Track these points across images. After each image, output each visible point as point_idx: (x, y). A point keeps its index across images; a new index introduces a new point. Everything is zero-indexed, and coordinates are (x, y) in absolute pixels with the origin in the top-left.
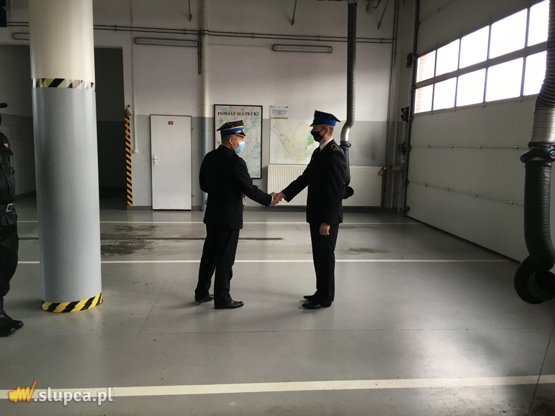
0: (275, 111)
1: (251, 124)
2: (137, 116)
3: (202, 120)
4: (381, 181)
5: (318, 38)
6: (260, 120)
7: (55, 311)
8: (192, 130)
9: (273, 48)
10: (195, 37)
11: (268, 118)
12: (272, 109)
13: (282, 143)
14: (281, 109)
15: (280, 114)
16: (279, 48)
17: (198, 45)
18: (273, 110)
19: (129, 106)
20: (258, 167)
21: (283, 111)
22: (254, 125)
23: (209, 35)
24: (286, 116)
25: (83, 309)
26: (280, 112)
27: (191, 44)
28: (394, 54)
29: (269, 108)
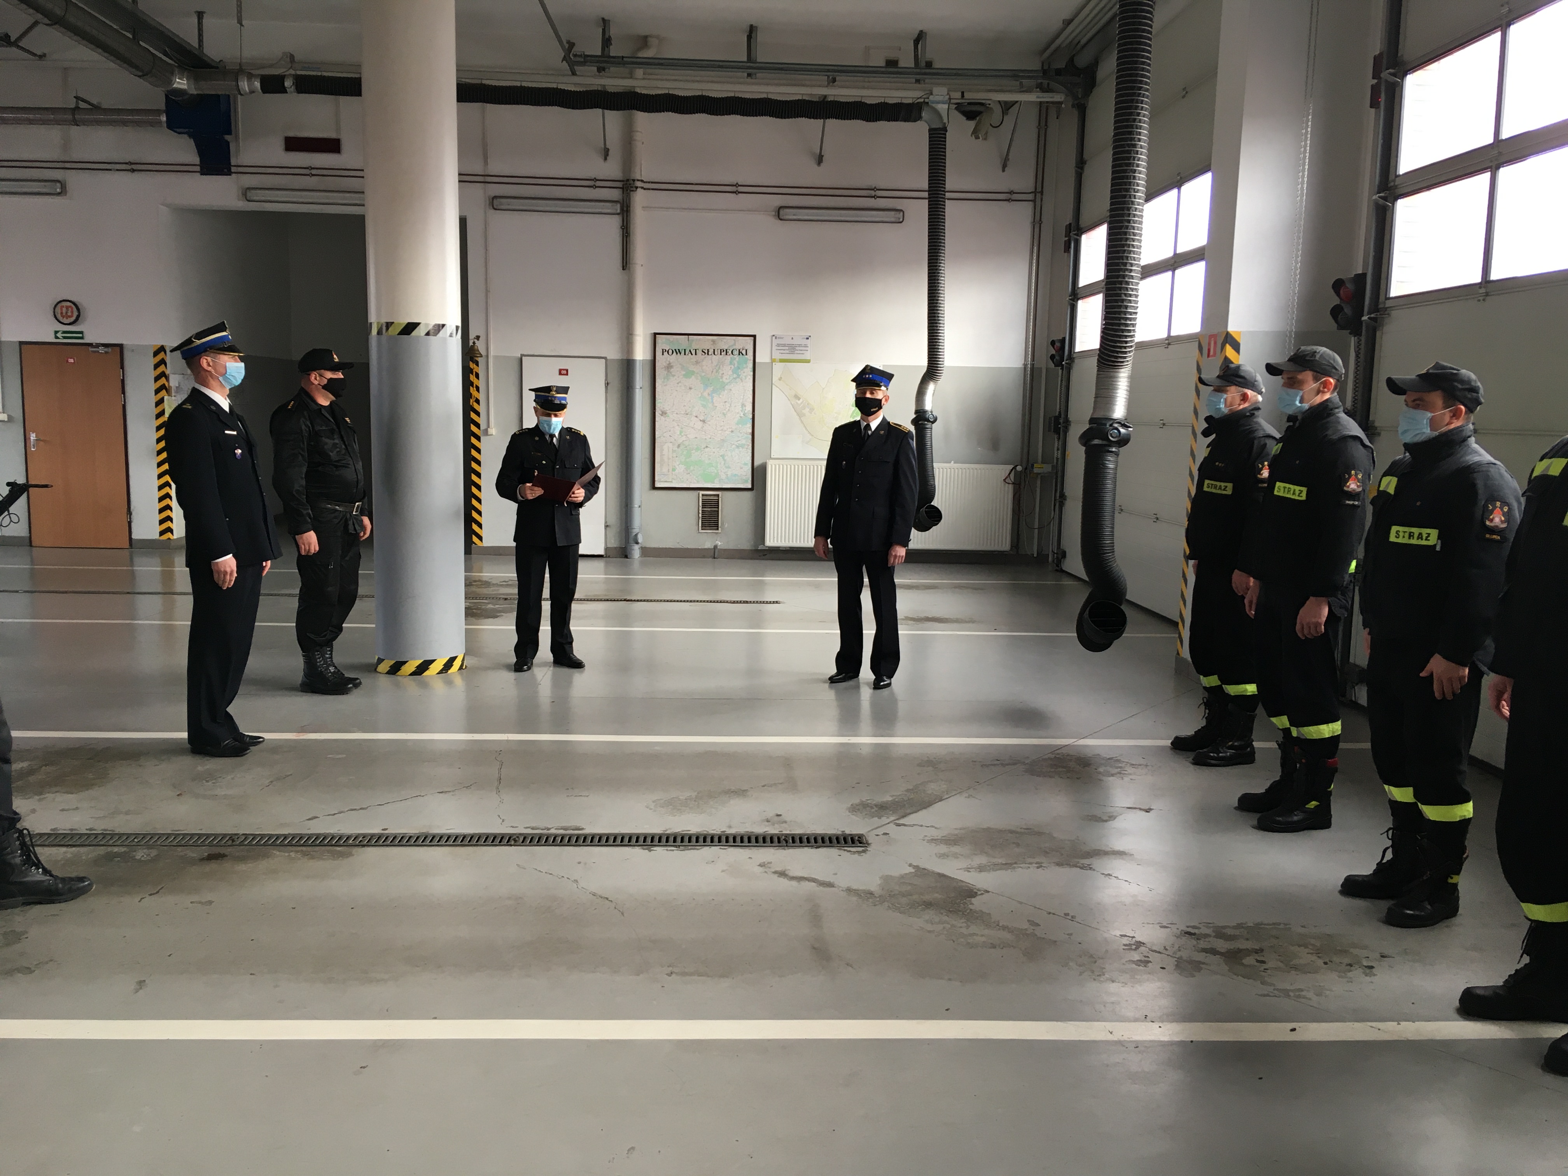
0: (784, 345)
1: (730, 373)
2: (496, 357)
3: (627, 366)
4: (1011, 496)
5: (872, 193)
6: (751, 365)
7: (398, 673)
8: (606, 387)
9: (779, 213)
10: (616, 194)
11: (767, 360)
12: (775, 342)
13: (798, 415)
14: (795, 342)
15: (793, 353)
16: (789, 214)
17: (622, 209)
18: (778, 345)
19: (478, 338)
20: (746, 464)
21: (800, 345)
22: (739, 376)
23: (645, 189)
24: (807, 356)
25: (440, 672)
26: (792, 348)
27: (608, 208)
28: (1037, 223)
29: (769, 340)
